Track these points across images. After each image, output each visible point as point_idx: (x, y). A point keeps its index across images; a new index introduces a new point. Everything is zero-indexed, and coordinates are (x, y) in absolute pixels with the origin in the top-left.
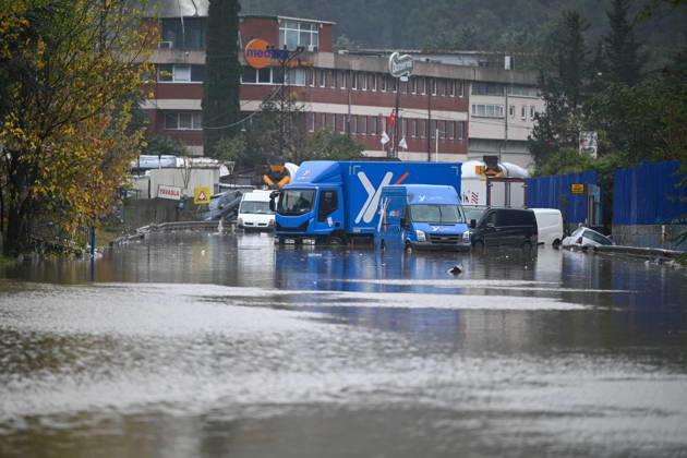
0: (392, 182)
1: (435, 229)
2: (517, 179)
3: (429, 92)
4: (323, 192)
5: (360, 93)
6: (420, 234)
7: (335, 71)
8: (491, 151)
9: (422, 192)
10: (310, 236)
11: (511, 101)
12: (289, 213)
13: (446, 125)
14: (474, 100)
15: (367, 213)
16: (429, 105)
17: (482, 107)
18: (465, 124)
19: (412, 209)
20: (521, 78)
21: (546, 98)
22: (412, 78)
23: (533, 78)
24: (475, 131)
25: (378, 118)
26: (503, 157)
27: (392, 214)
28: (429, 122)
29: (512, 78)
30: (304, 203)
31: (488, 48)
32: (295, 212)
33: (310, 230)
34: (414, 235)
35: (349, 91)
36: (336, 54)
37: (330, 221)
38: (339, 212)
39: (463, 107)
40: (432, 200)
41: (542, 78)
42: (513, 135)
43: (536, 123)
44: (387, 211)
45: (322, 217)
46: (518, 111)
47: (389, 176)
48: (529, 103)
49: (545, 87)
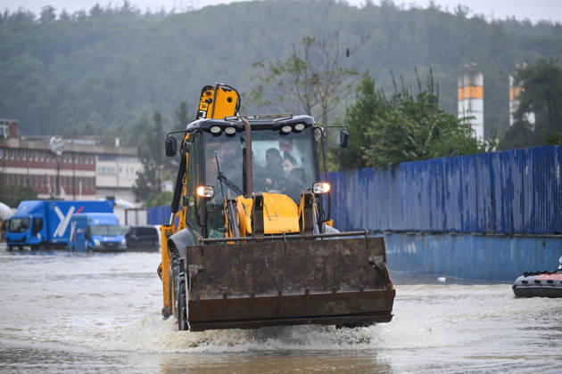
0: (75, 212)
1: (106, 239)
2: (131, 209)
3: (73, 160)
4: (34, 219)
5: (34, 161)
6: (97, 242)
7: (19, 150)
8: (110, 194)
9: (97, 218)
10: (28, 245)
11: (120, 165)
12: (15, 232)
13: (84, 179)
14: (100, 164)
15: (60, 231)
16: (73, 168)
17: (103, 168)
18: (94, 179)
19: (92, 228)
20: (126, 151)
21: (143, 162)
22: (64, 153)
23: (133, 151)
24: (101, 182)
25: (45, 176)
26: (117, 197)
27: (79, 231)
28: (74, 178)
29: (120, 151)
30: (24, 226)
31: (101, 135)
32: (18, 231)
33: (28, 241)
34: (93, 243)
35: (27, 160)
36: (20, 139)
37: (39, 236)
38: (44, 230)
39: (92, 168)
40: (103, 222)
41: (140, 151)
42: (123, 184)
43: (137, 177)
44: (76, 229)
45: (34, 234)
46: (124, 171)
47: (73, 209)
48: (130, 166)
49: (141, 156)
